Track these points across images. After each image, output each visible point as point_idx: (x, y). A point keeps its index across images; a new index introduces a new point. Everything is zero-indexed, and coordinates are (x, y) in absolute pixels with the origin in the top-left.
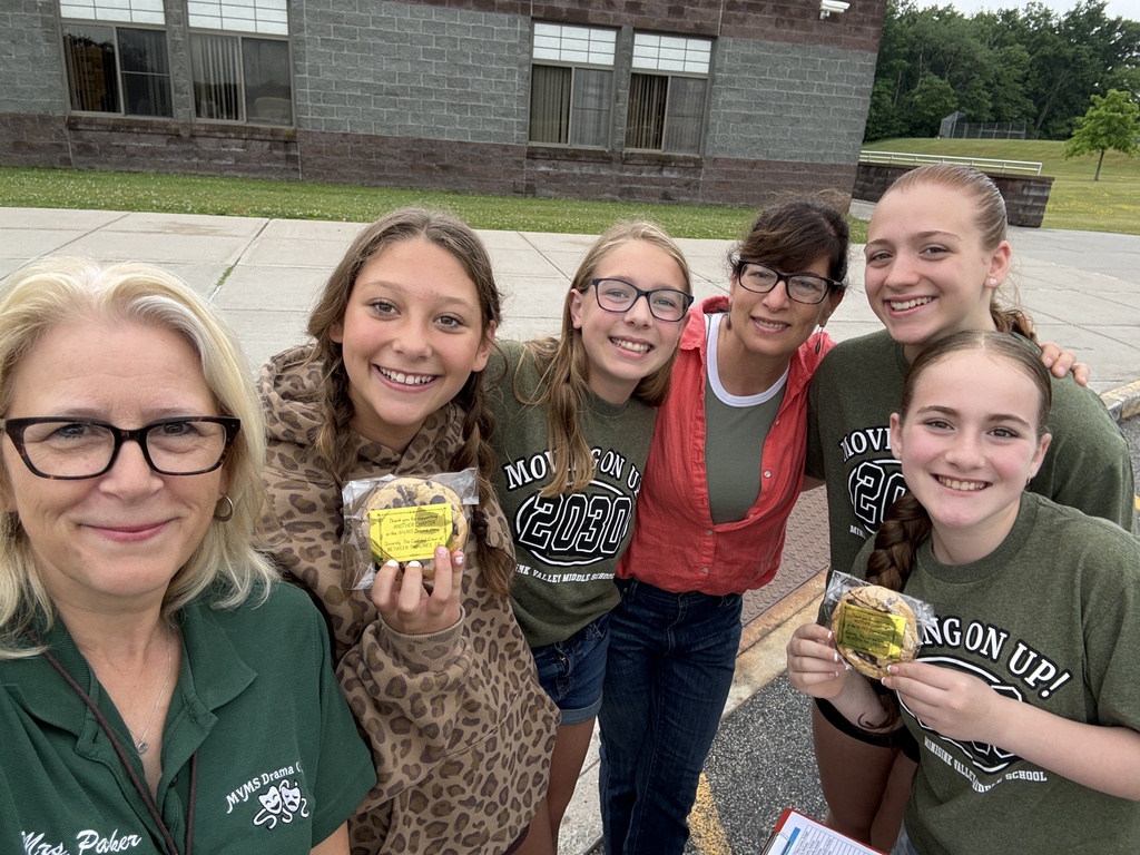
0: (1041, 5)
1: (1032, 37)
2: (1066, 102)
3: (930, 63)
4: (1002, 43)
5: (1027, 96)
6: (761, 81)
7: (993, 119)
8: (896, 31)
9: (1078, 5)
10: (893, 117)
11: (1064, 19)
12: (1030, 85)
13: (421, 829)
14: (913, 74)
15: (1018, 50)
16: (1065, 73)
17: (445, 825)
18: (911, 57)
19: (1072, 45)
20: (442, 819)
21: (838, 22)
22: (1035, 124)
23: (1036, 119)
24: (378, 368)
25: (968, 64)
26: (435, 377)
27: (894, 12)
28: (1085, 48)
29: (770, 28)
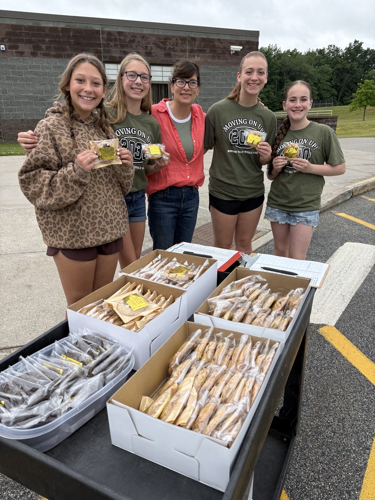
0: (334, 46)
1: (332, 61)
2: (349, 88)
3: (289, 76)
4: (319, 64)
5: (333, 87)
6: (209, 84)
7: (319, 99)
8: (273, 63)
9: (350, 45)
10: (275, 102)
11: (344, 51)
12: (333, 82)
13: (89, 223)
14: (282, 81)
15: (327, 67)
16: (348, 75)
17: (96, 223)
18: (281, 74)
19: (349, 63)
20: (94, 221)
21: (239, 55)
22: (337, 99)
23: (337, 97)
24: (80, 96)
25: (305, 75)
26: (94, 98)
27: (271, 55)
28: (355, 64)
29: (210, 60)
